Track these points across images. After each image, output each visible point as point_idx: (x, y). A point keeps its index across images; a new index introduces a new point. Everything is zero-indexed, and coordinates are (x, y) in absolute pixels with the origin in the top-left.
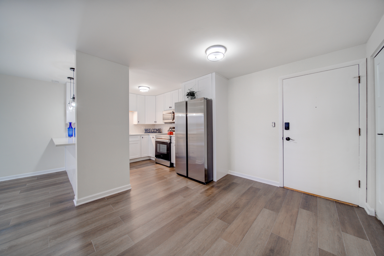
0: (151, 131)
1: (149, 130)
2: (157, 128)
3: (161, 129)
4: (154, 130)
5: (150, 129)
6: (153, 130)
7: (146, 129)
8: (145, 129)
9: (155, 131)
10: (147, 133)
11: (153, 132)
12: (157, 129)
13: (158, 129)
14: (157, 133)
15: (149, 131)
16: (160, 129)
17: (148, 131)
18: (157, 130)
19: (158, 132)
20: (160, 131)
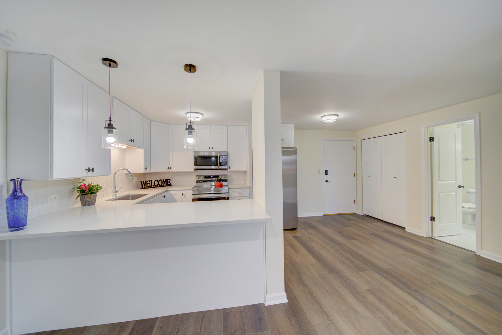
0: (153, 184)
1: (148, 182)
2: (164, 178)
3: (170, 180)
4: (158, 182)
5: (151, 181)
6: (156, 182)
7: (144, 181)
8: (141, 182)
9: (160, 183)
10: (145, 188)
11: (158, 185)
12: (163, 180)
13: (166, 180)
14: (163, 186)
15: (149, 184)
16: (168, 180)
17: (147, 184)
18: (163, 182)
19: (165, 185)
20: (169, 183)
